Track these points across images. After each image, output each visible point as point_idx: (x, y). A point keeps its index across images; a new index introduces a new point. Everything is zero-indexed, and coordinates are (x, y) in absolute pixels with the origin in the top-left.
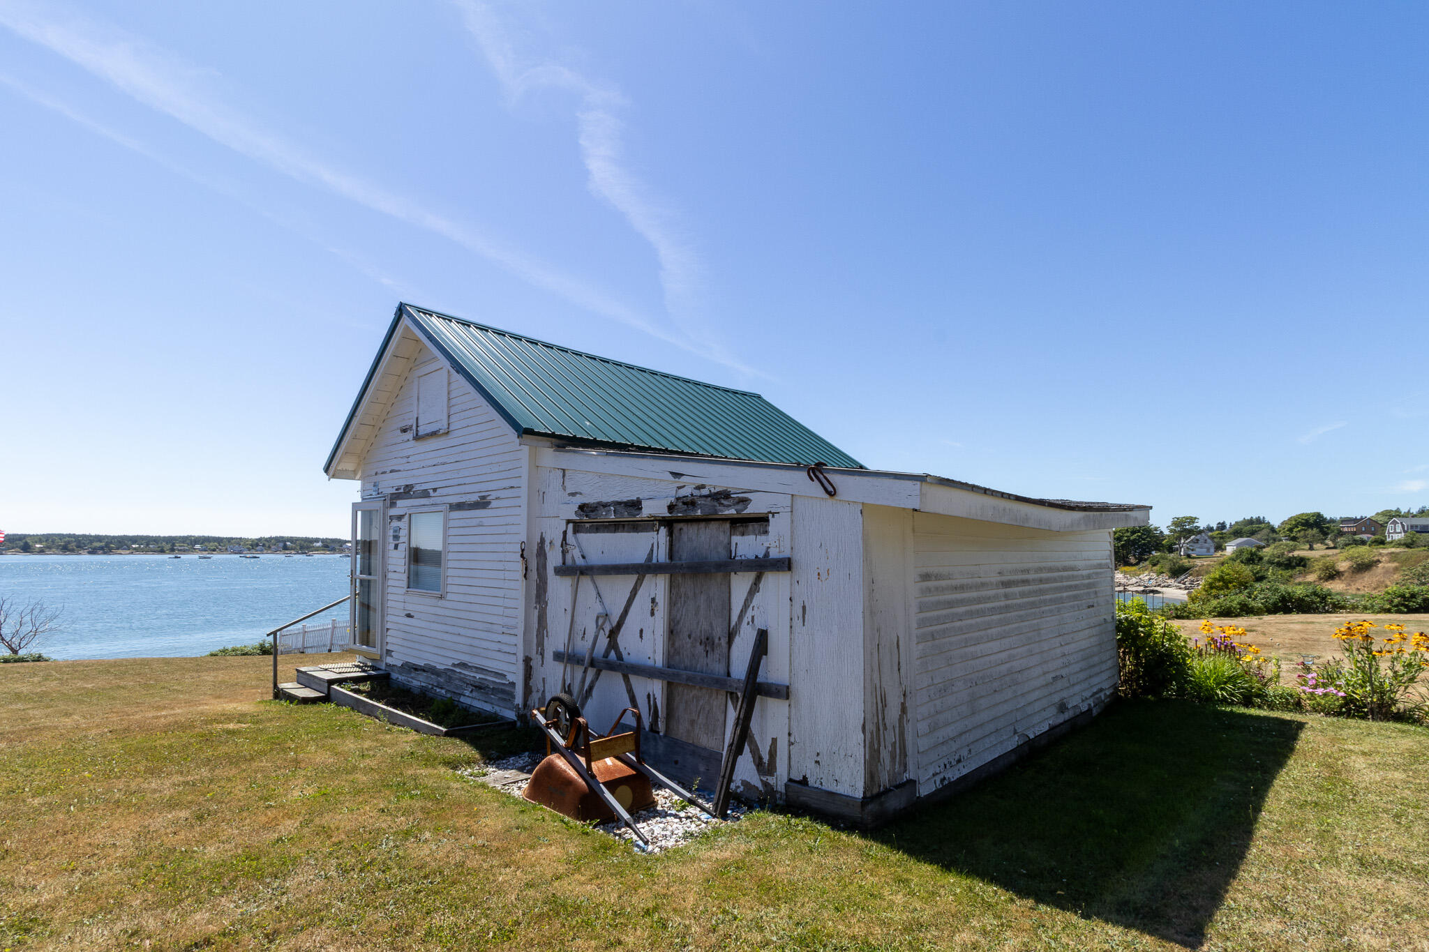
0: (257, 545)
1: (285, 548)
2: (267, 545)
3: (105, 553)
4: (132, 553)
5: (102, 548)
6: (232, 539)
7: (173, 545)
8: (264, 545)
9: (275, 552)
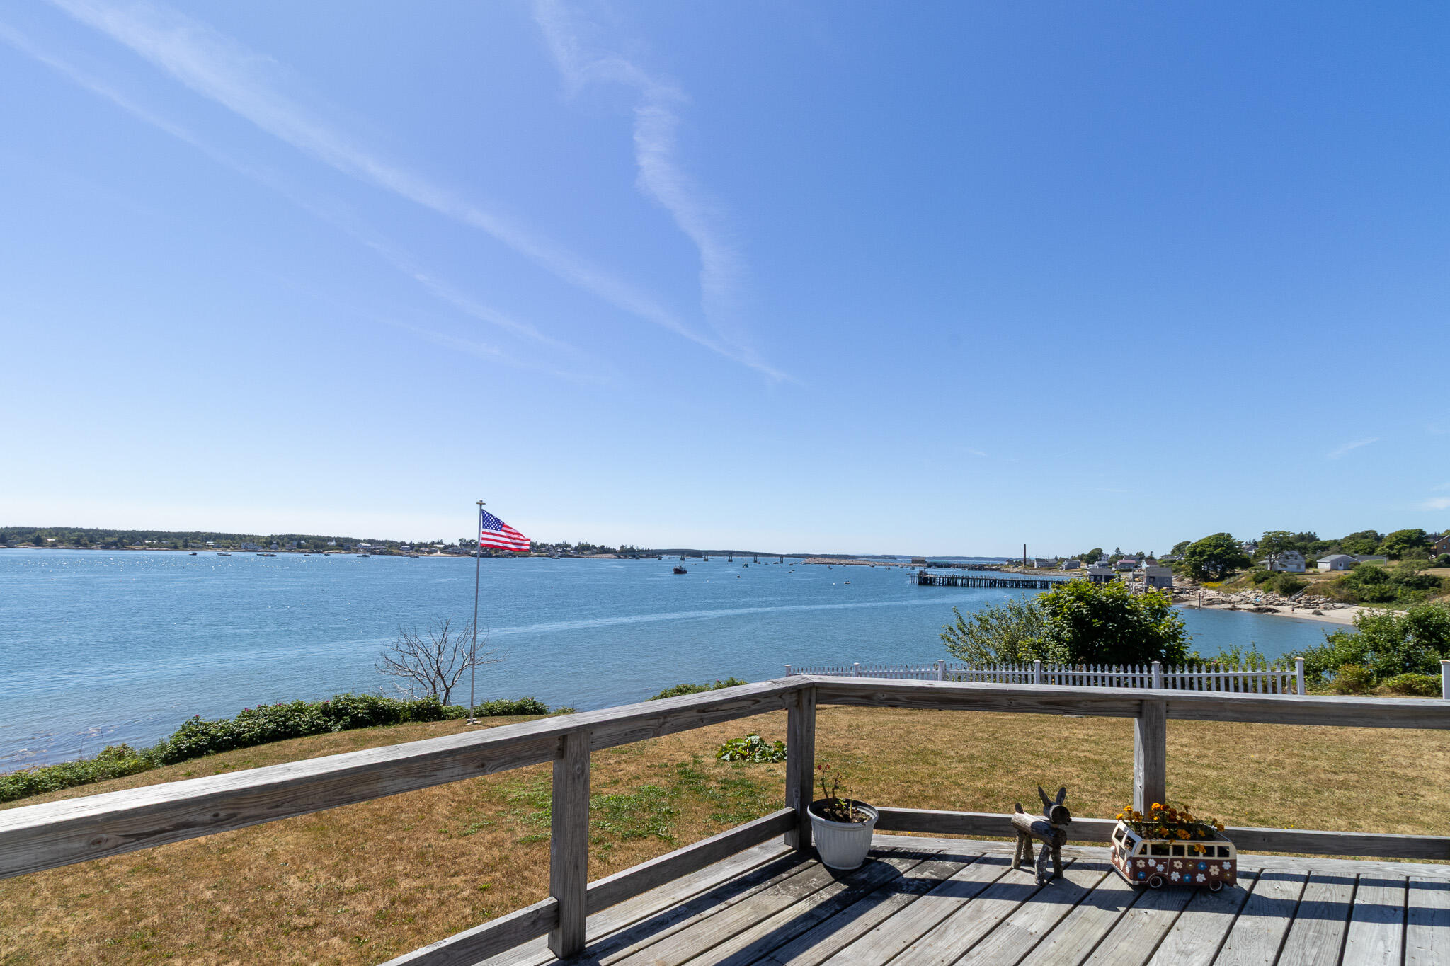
0: (271, 543)
1: (299, 546)
2: (281, 543)
3: (118, 548)
4: (145, 549)
5: (115, 543)
6: (245, 536)
7: (186, 541)
8: (278, 543)
9: (289, 550)
